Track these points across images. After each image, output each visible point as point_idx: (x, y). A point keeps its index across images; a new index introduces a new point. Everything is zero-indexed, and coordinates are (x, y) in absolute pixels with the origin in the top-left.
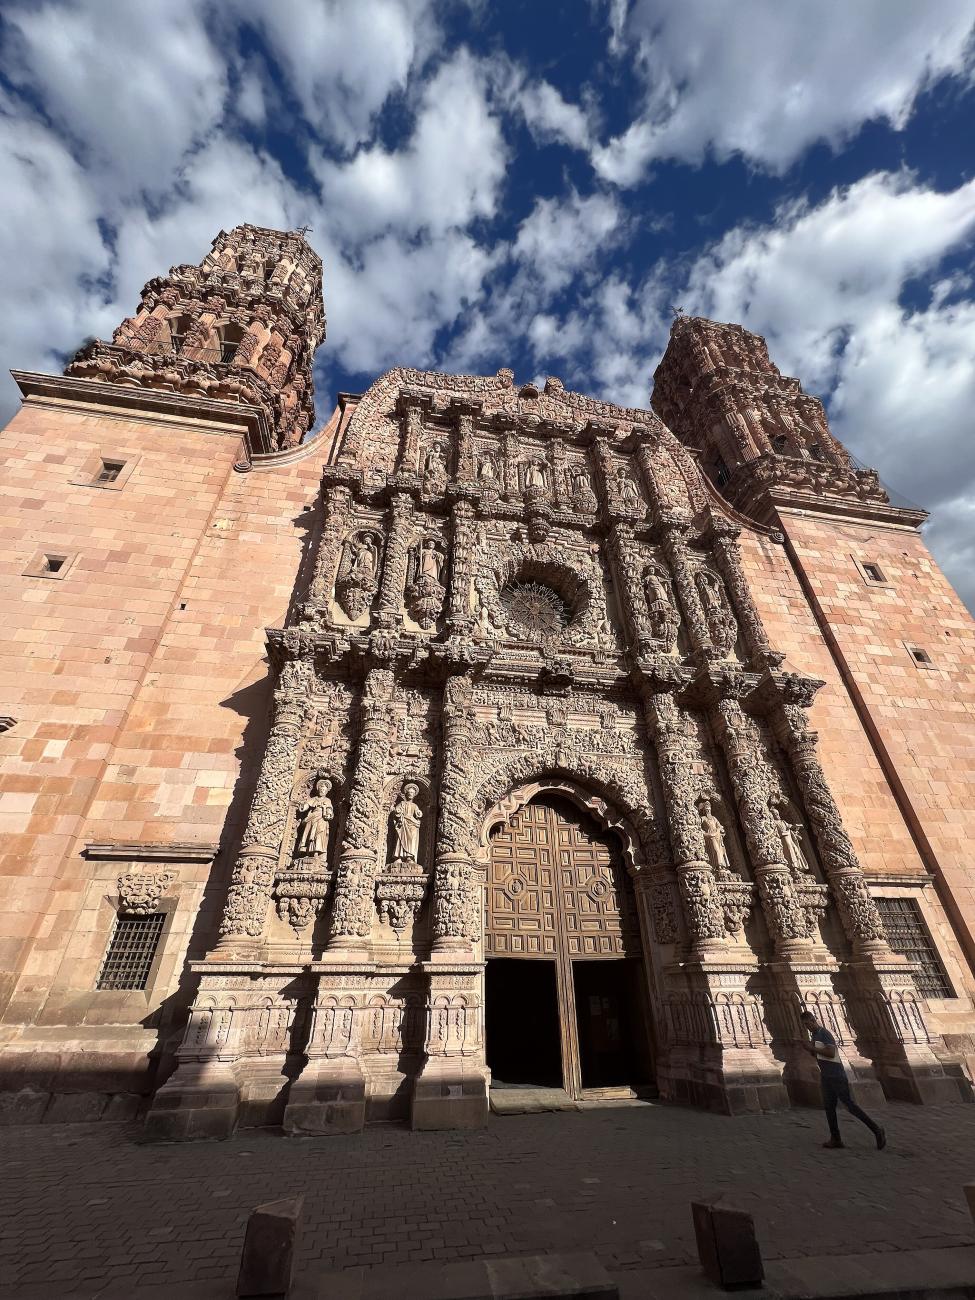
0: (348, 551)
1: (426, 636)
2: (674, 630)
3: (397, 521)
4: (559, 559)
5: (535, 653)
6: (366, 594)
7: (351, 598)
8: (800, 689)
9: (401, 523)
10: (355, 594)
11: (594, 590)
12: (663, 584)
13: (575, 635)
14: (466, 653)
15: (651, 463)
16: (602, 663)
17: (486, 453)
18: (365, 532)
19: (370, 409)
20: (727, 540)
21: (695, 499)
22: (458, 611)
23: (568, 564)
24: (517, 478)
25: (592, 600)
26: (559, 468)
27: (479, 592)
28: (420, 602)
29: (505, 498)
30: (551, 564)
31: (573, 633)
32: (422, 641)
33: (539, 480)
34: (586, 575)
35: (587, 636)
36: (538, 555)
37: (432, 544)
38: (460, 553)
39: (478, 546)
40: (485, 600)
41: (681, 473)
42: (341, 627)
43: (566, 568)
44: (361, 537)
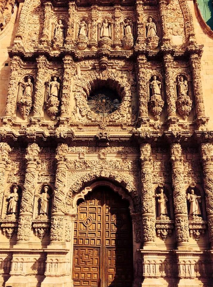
0: (21, 87)
1: (52, 124)
2: (160, 109)
3: (39, 70)
4: (112, 77)
5: (97, 127)
6: (28, 108)
7: (22, 110)
8: (209, 136)
9: (41, 71)
10: (24, 108)
11: (127, 92)
12: (159, 85)
13: (115, 116)
14: (62, 134)
15: (164, 13)
16: (125, 129)
17: (83, 20)
18: (28, 76)
19: (29, 5)
20: (196, 56)
21: (187, 29)
22: (63, 112)
23: (117, 79)
24: (97, 33)
25: (126, 97)
26: (117, 23)
27: (76, 99)
28: (49, 109)
29: (89, 47)
30: (109, 80)
31: (115, 115)
32: (51, 127)
33: (106, 32)
34: (124, 84)
35: (121, 116)
36: (103, 76)
37: (55, 79)
38: (65, 83)
39: (76, 75)
40: (78, 103)
41: (182, 13)
42: (19, 124)
43: (116, 81)
44: (26, 79)
